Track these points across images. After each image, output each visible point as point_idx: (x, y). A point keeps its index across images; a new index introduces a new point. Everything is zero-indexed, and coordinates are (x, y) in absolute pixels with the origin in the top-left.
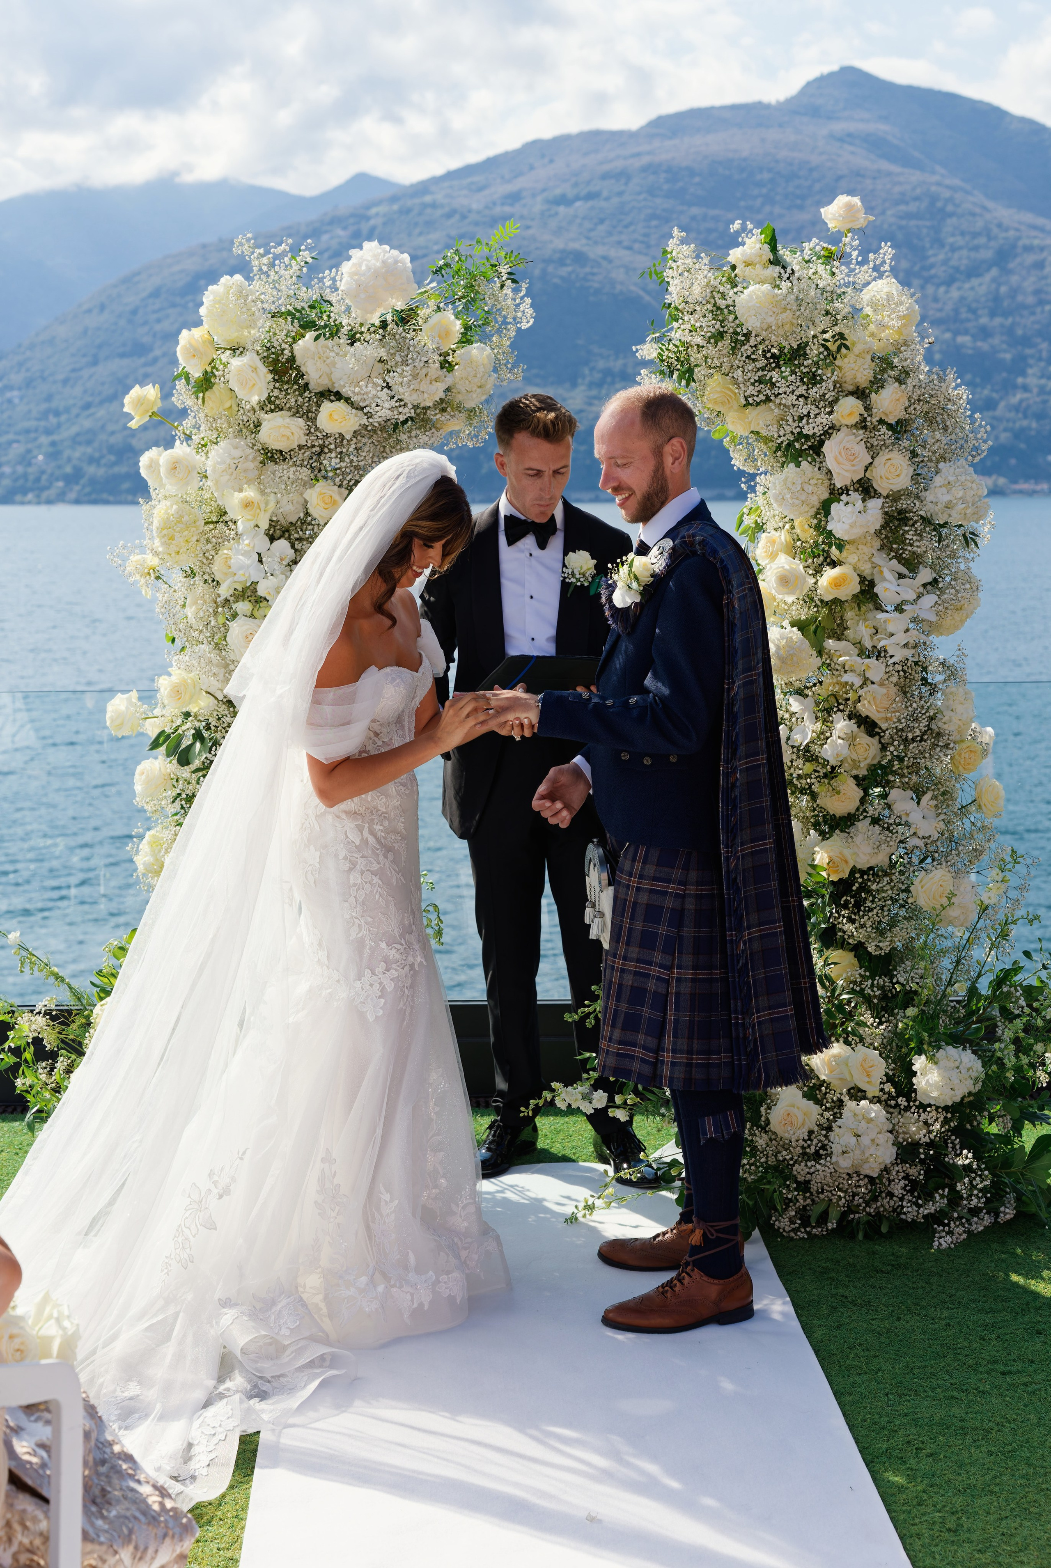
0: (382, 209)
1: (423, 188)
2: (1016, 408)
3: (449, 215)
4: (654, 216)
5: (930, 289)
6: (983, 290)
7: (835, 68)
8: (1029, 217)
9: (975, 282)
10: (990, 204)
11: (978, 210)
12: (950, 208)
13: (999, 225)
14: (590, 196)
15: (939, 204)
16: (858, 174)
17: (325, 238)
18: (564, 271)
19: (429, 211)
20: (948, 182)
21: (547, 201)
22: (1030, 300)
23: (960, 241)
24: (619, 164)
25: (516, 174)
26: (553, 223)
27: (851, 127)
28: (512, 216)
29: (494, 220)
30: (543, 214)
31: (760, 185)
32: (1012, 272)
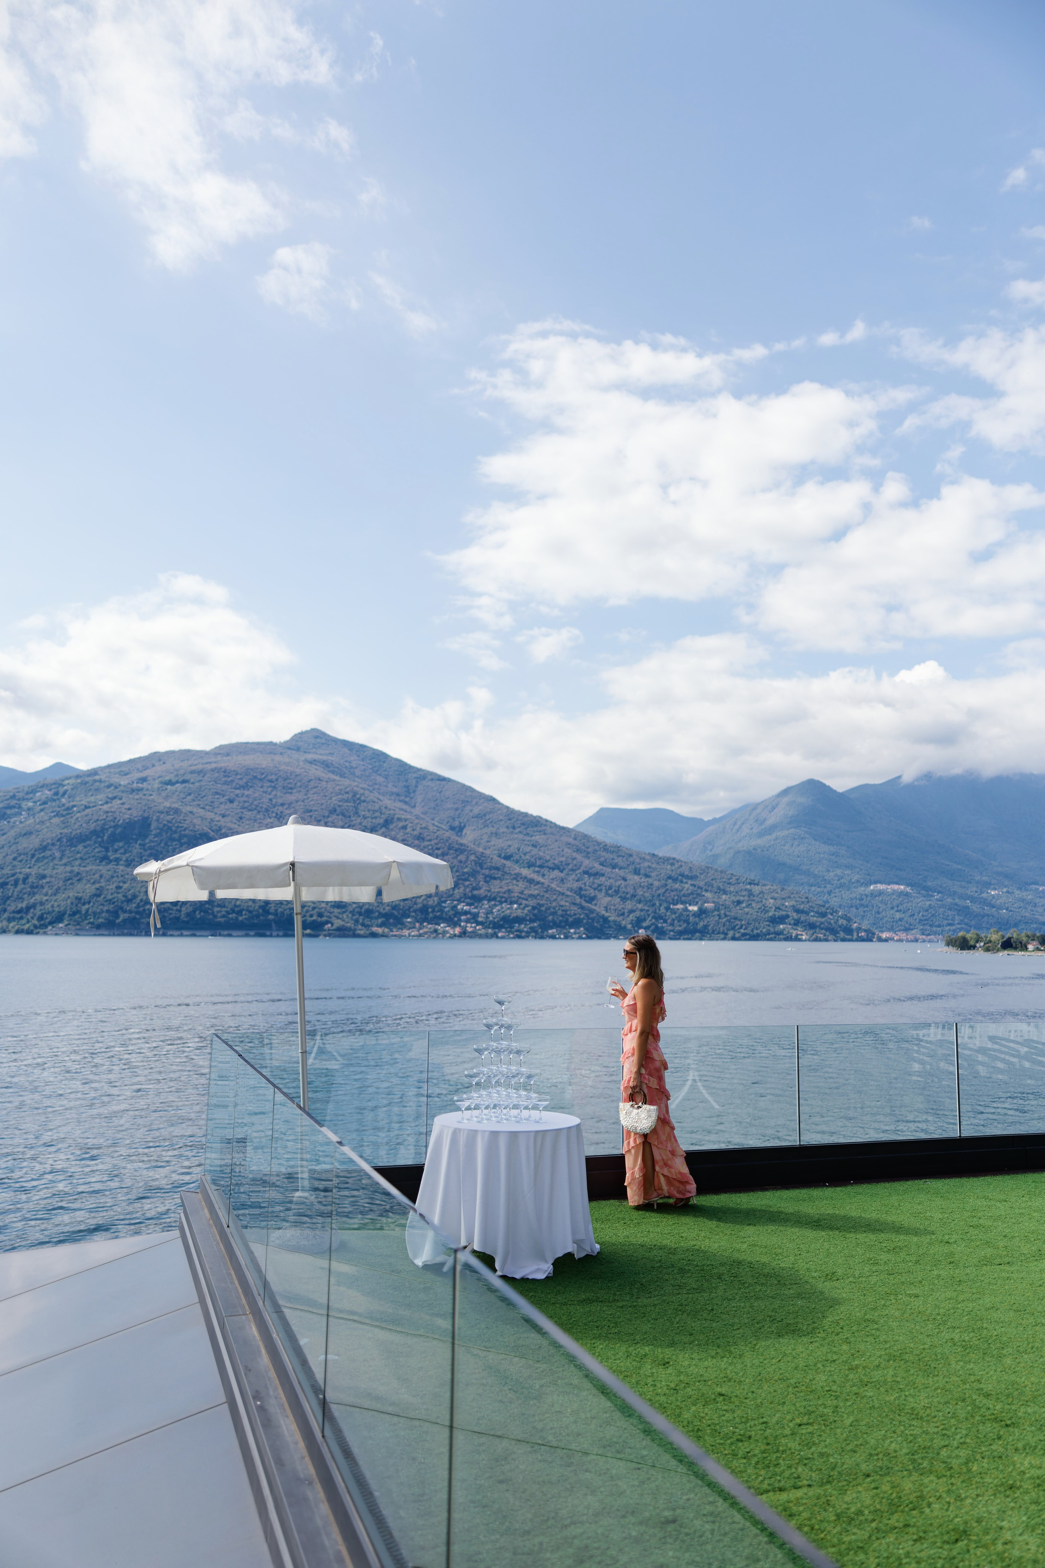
0: (71, 781)
1: (94, 772)
3: (109, 787)
4: (217, 793)
7: (309, 728)
8: (399, 805)
10: (381, 797)
11: (376, 800)
12: (362, 798)
13: (386, 808)
14: (184, 782)
15: (358, 796)
16: (319, 780)
17: (38, 794)
18: (169, 818)
19: (97, 784)
20: (361, 786)
21: (161, 783)
23: (368, 814)
24: (200, 767)
25: (145, 768)
26: (164, 794)
27: (316, 757)
28: (142, 789)
29: (133, 791)
30: (158, 789)
31: (271, 781)
32: (392, 830)
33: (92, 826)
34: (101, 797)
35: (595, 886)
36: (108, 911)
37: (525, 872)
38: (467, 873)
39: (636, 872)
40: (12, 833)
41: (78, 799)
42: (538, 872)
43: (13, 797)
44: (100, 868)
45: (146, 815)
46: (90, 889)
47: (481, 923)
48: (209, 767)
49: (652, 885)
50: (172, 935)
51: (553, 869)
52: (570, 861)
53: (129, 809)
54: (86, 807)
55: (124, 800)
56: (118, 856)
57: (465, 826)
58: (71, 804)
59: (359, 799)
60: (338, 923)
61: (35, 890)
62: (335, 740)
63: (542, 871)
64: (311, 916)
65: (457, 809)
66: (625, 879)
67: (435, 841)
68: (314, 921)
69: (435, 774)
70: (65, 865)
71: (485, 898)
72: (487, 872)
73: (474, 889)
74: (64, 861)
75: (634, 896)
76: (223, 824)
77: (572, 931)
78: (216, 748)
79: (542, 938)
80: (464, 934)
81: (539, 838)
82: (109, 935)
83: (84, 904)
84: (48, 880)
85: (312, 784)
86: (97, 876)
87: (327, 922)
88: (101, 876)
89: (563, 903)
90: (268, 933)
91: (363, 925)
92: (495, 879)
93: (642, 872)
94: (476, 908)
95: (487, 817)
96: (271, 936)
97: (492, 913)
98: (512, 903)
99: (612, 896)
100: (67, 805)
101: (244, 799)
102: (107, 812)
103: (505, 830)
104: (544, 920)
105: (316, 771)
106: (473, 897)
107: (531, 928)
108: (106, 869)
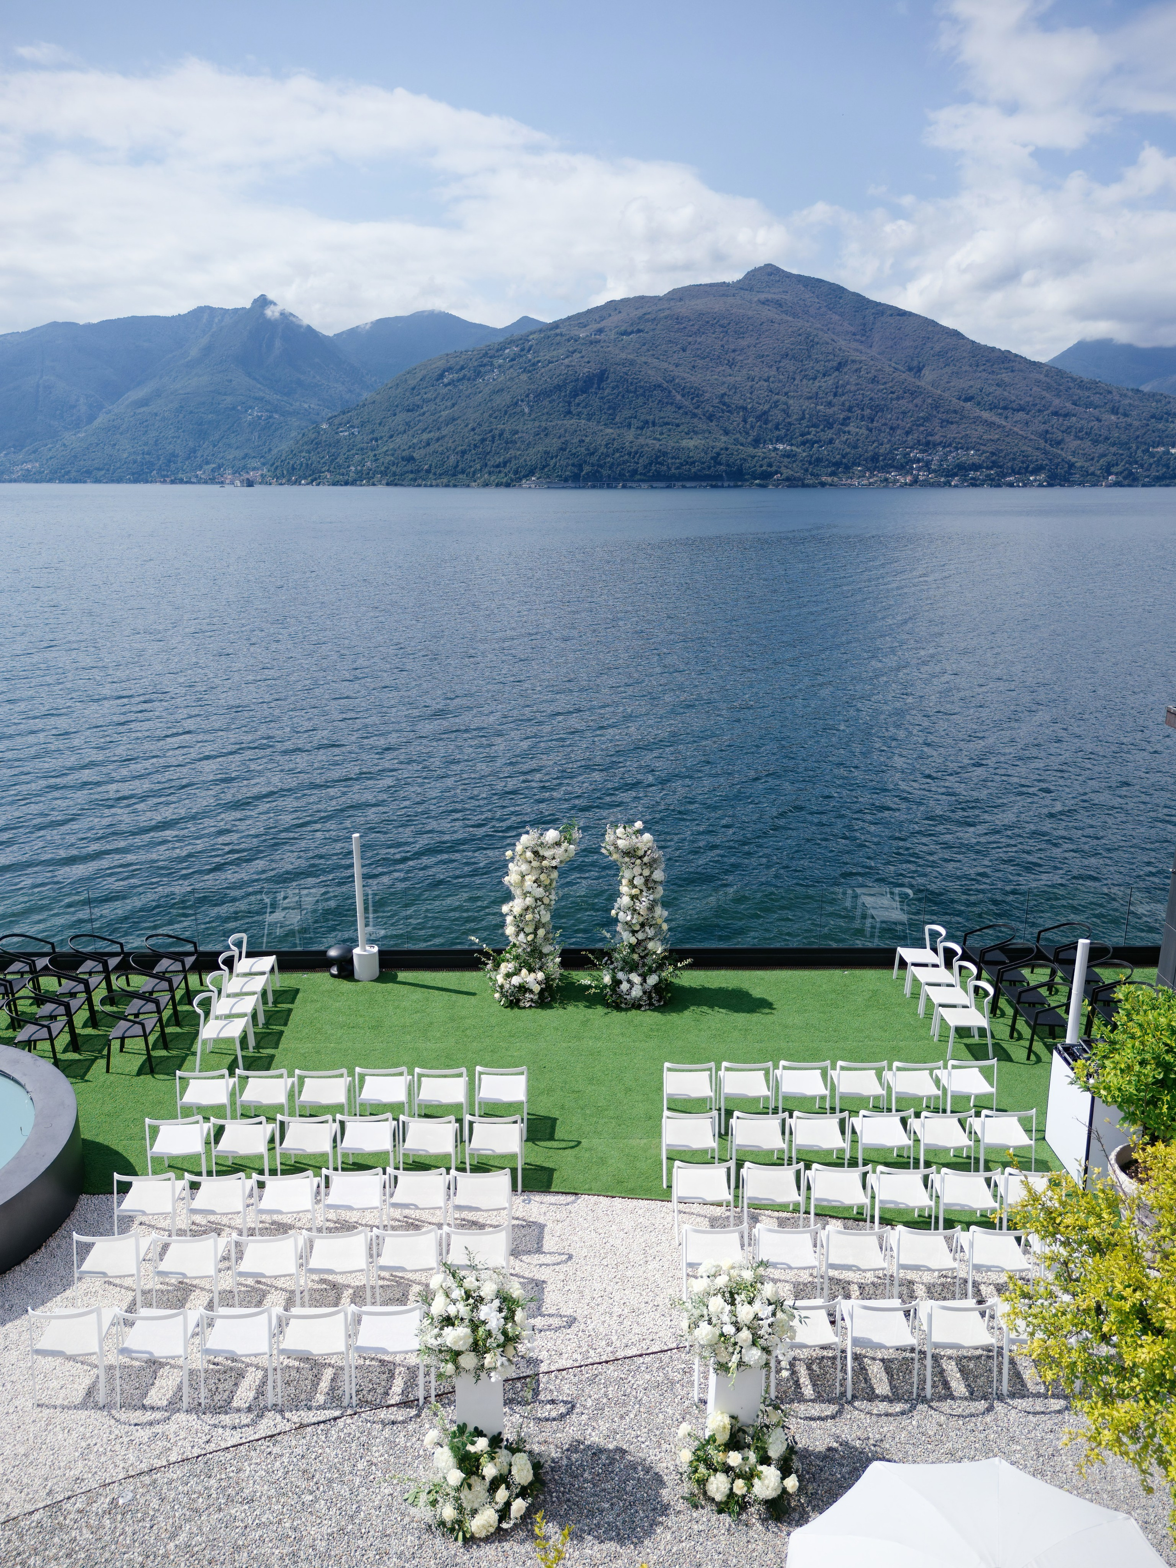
0: (536, 336)
1: (556, 325)
2: (845, 443)
3: (569, 340)
4: (670, 342)
6: (830, 383)
7: (763, 264)
8: (855, 345)
9: (827, 378)
11: (830, 341)
12: (816, 340)
13: (840, 349)
14: (639, 331)
16: (772, 322)
17: (507, 351)
18: (625, 370)
19: (559, 337)
20: (815, 326)
21: (617, 333)
22: (853, 388)
23: (821, 357)
24: (654, 314)
25: (602, 319)
26: (620, 345)
27: (770, 296)
28: (600, 341)
29: (591, 343)
30: (615, 340)
31: (722, 326)
32: (846, 373)
33: (556, 381)
34: (562, 351)
35: (1063, 428)
36: (573, 465)
37: (986, 415)
38: (922, 418)
39: (1114, 411)
40: (487, 390)
41: (542, 354)
42: (1000, 414)
43: (485, 355)
44: (565, 422)
45: (604, 367)
46: (556, 443)
47: (935, 471)
48: (662, 314)
49: (1130, 425)
50: (631, 487)
51: (1018, 411)
52: (1038, 401)
53: (588, 362)
54: (550, 362)
55: (583, 353)
56: (580, 409)
57: (924, 366)
58: (537, 359)
59: (812, 341)
60: (787, 472)
61: (510, 445)
62: (789, 276)
63: (1005, 413)
64: (761, 466)
65: (916, 347)
66: (1099, 420)
67: (890, 384)
68: (763, 473)
69: (896, 308)
70: (534, 420)
71: (940, 444)
72: (944, 417)
73: (929, 434)
74: (533, 417)
75: (1107, 438)
76: (677, 374)
77: (1032, 478)
78: (669, 293)
79: (998, 486)
80: (915, 481)
81: (1006, 377)
82: (575, 488)
83: (552, 458)
84: (520, 435)
85: (764, 327)
86: (562, 430)
87: (776, 473)
88: (566, 431)
89: (1024, 448)
90: (720, 484)
91: (812, 474)
92: (952, 423)
93: (1121, 410)
94: (930, 455)
95: (949, 355)
96: (722, 487)
97: (946, 460)
98: (968, 449)
99: (1082, 439)
100: (533, 361)
101: (696, 346)
102: (568, 367)
103: (967, 368)
104: (1001, 467)
105: (768, 313)
106: (928, 443)
107: (988, 476)
108: (570, 423)
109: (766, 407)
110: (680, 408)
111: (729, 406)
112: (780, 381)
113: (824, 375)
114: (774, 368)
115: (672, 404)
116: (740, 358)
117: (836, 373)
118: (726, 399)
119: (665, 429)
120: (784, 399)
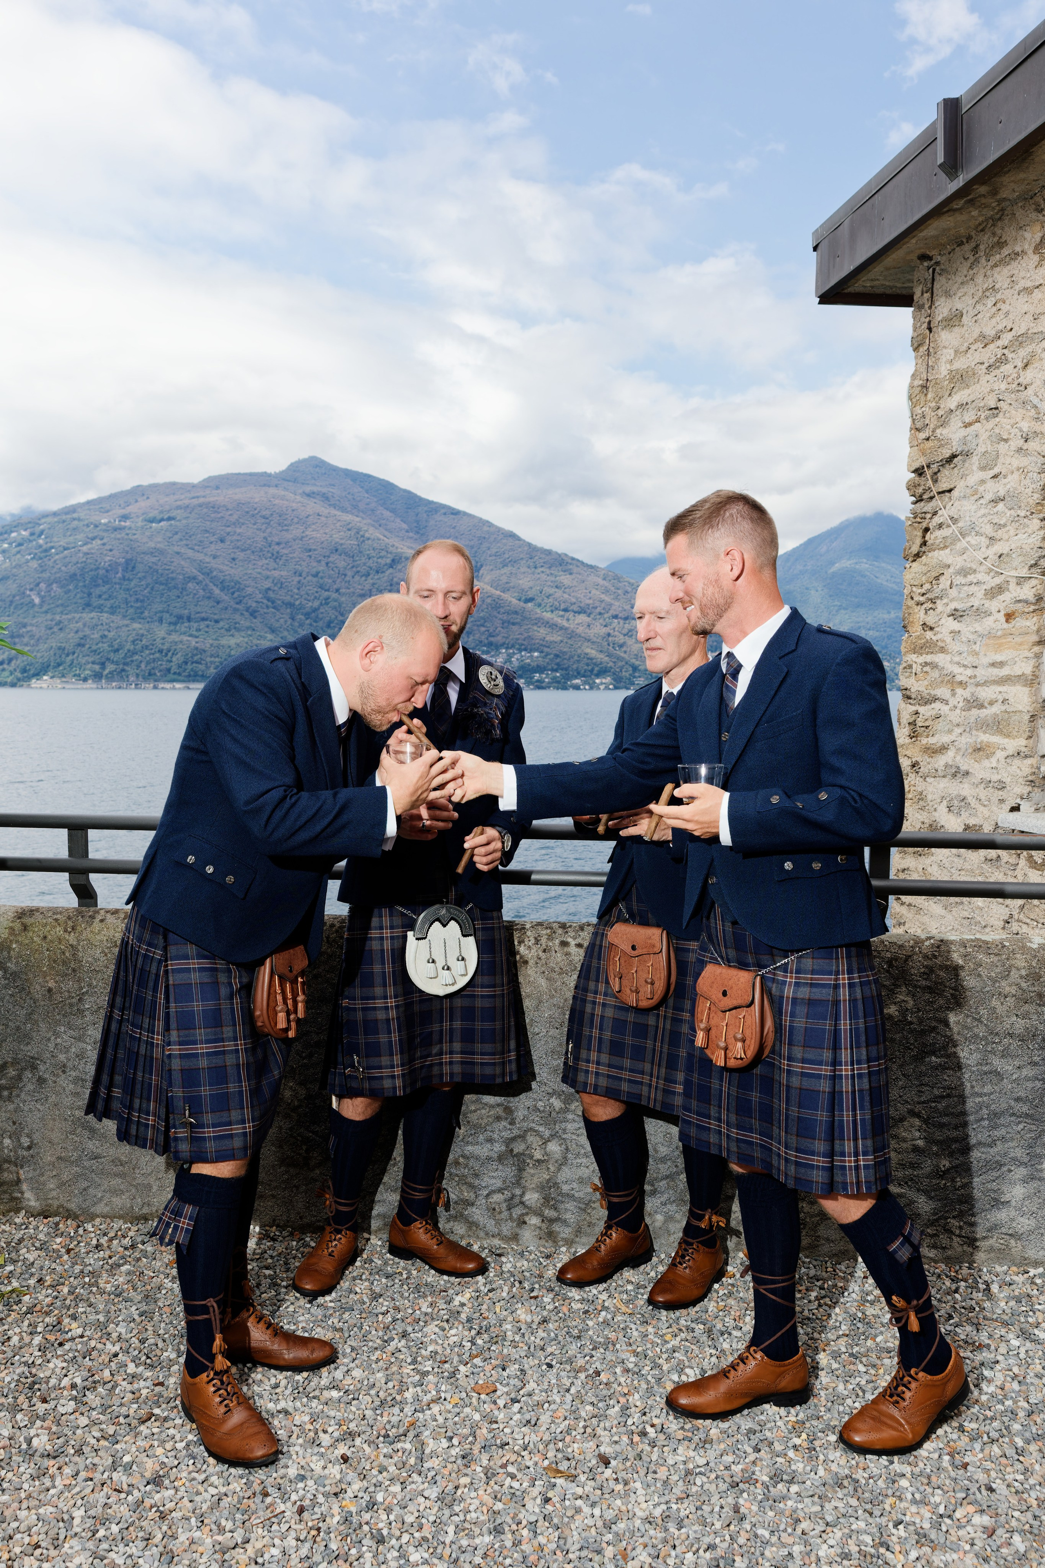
0: (49, 519)
1: (74, 509)
3: (88, 526)
4: (207, 531)
5: (357, 578)
7: (306, 456)
8: (408, 542)
9: (381, 575)
11: (381, 537)
12: (367, 535)
13: (393, 546)
14: (170, 519)
15: (361, 533)
16: (318, 515)
17: (14, 535)
18: (154, 559)
19: (76, 522)
20: (365, 521)
21: (145, 520)
23: (373, 553)
24: (187, 502)
25: (127, 504)
26: (148, 533)
27: (315, 489)
28: (124, 528)
29: (115, 529)
30: (142, 527)
31: (264, 517)
33: (72, 569)
34: (81, 536)
35: (625, 631)
36: (93, 663)
37: (548, 615)
38: (482, 618)
41: (55, 539)
42: (562, 616)
44: (84, 615)
45: (129, 556)
46: (74, 639)
48: (195, 502)
51: (579, 613)
52: (597, 604)
53: (111, 550)
54: (65, 549)
55: (105, 541)
56: (102, 602)
57: (482, 566)
58: (49, 545)
59: (363, 536)
61: (17, 640)
62: (335, 469)
63: (567, 614)
69: (449, 508)
70: (46, 612)
71: (503, 645)
72: (505, 617)
73: (491, 635)
74: (44, 609)
76: (215, 566)
77: (598, 681)
78: (204, 480)
79: (565, 688)
81: (563, 578)
82: (96, 688)
83: (68, 655)
84: (29, 628)
85: (310, 520)
86: (80, 625)
88: (84, 625)
89: (588, 650)
92: (514, 624)
95: (506, 555)
97: (511, 662)
98: (532, 651)
100: (45, 547)
101: (235, 537)
102: (86, 554)
103: (525, 569)
104: (566, 669)
105: (313, 506)
106: (490, 644)
107: (555, 678)
108: (89, 616)
109: (316, 604)
110: (218, 603)
111: (273, 602)
112: (330, 577)
113: (377, 572)
114: (323, 563)
115: (209, 598)
116: (285, 551)
117: (391, 570)
118: (271, 595)
119: (203, 625)
120: (335, 595)
